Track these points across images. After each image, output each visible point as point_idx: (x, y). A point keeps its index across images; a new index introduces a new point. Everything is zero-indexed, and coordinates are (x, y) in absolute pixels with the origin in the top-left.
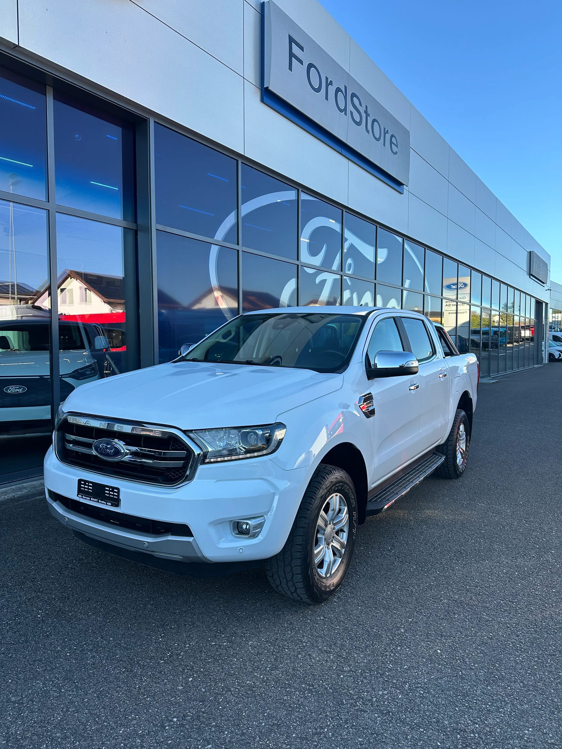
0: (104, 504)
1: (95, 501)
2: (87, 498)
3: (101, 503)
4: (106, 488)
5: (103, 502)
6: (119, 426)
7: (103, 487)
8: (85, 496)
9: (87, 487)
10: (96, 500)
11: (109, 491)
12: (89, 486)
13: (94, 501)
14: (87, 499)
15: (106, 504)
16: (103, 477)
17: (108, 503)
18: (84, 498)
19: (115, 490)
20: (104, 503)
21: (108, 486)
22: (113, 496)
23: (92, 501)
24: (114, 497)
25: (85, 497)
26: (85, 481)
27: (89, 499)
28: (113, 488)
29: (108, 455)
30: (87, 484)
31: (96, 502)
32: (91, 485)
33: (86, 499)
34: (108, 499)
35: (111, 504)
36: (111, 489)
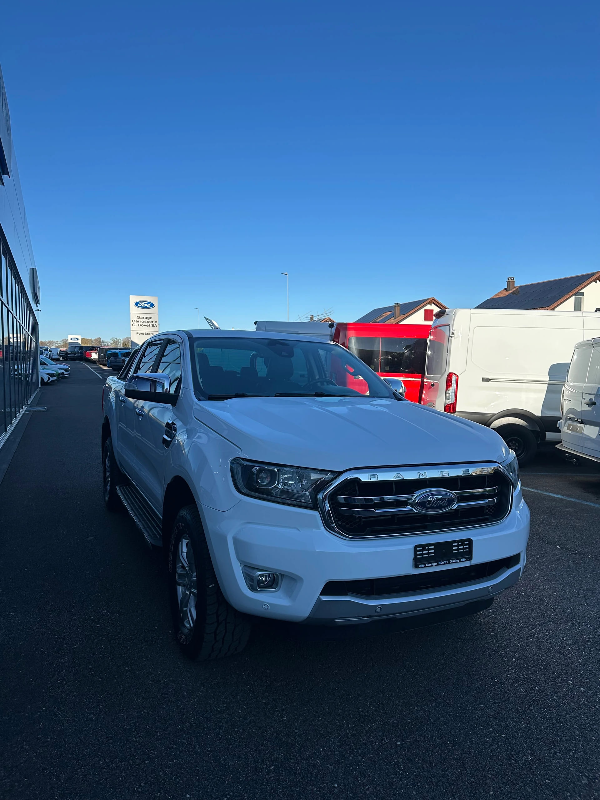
1: (445, 564)
2: (432, 564)
3: (453, 563)
4: (454, 544)
5: (456, 561)
6: (443, 472)
7: (449, 544)
9: (427, 552)
10: (445, 562)
11: (458, 546)
12: (429, 549)
13: (443, 564)
14: (433, 566)
15: (460, 561)
16: (442, 535)
17: (461, 560)
18: (428, 566)
19: (465, 543)
20: (457, 561)
21: (454, 542)
22: (462, 551)
23: (441, 564)
24: (465, 550)
25: (429, 565)
26: (424, 546)
27: (436, 564)
28: (463, 541)
29: (441, 507)
30: (427, 548)
31: (447, 564)
32: (433, 547)
33: (431, 566)
34: (459, 556)
35: (465, 559)
36: (460, 544)
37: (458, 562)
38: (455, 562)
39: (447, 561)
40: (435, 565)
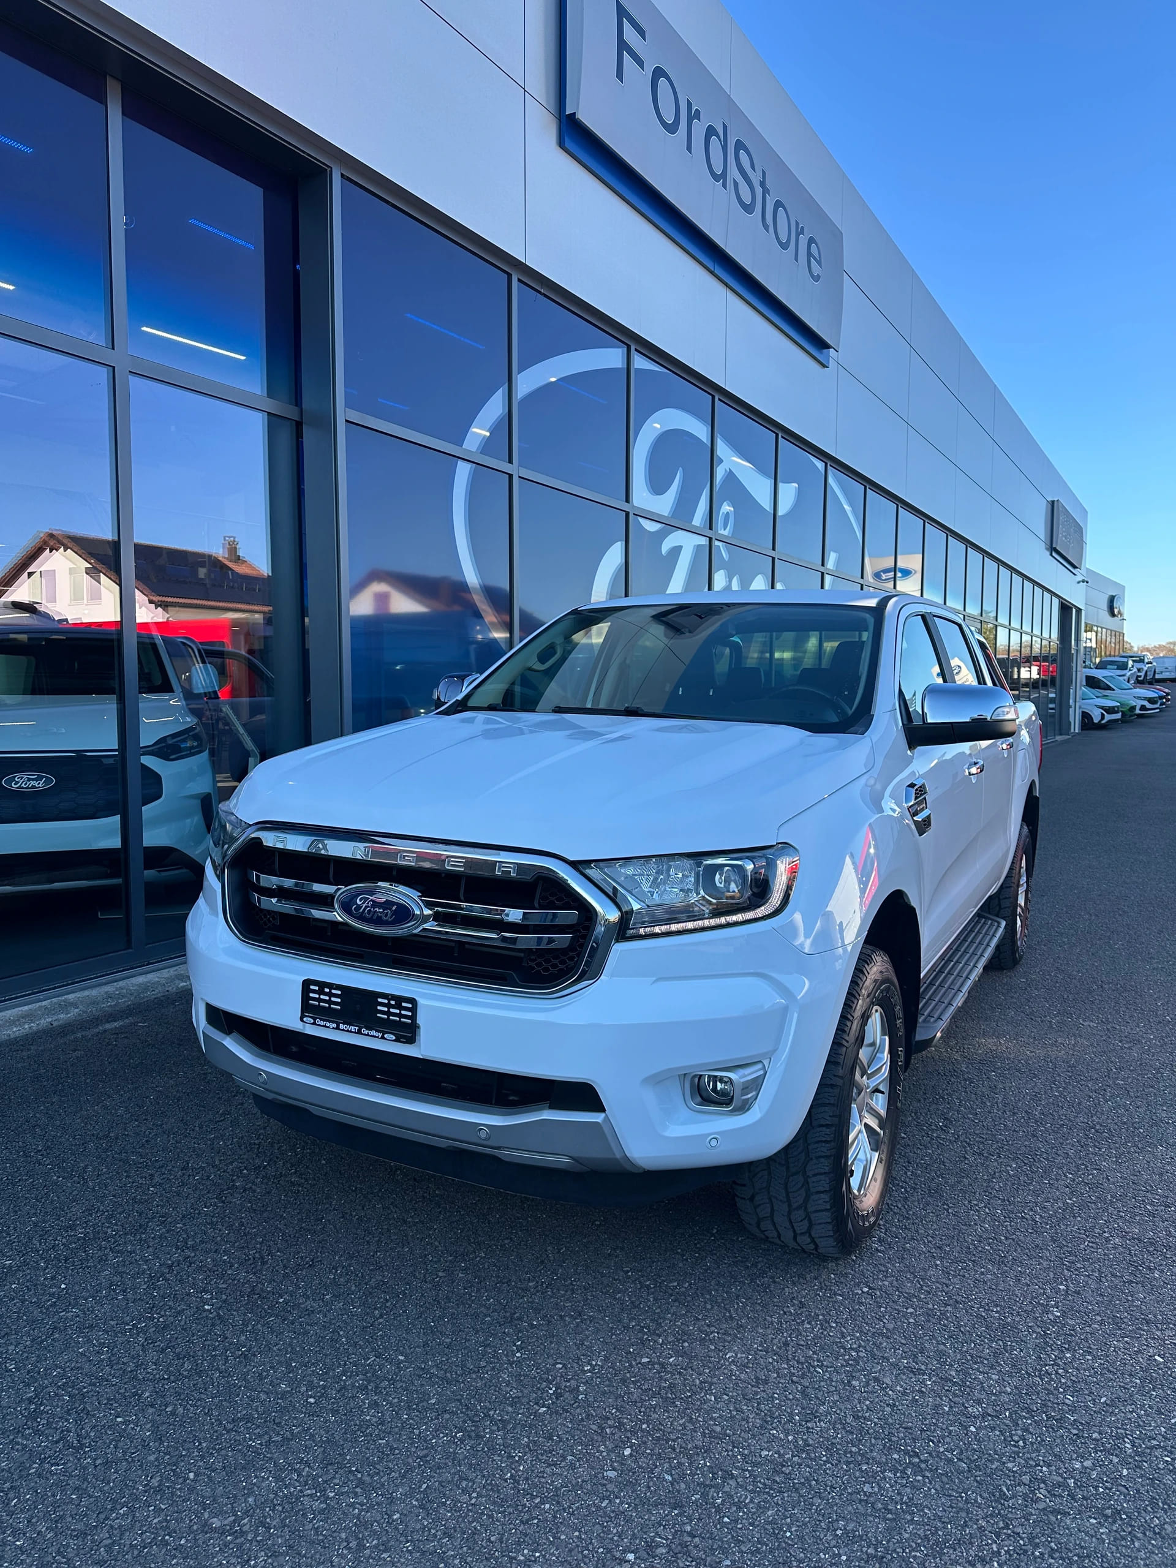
0: (375, 1037)
1: (351, 1032)
2: (327, 1025)
3: (368, 1035)
4: (380, 1000)
5: (373, 1033)
7: (370, 998)
8: (321, 1020)
9: (327, 998)
10: (352, 1028)
11: (389, 1006)
12: (330, 995)
13: (348, 1031)
14: (328, 1027)
15: (383, 1038)
16: (369, 976)
17: (386, 1036)
18: (319, 1025)
19: (404, 1004)
20: (377, 1034)
21: (383, 995)
22: (398, 1019)
23: (343, 1030)
24: (402, 1020)
25: (322, 1023)
26: (322, 985)
27: (335, 1025)
28: (399, 1000)
29: (379, 921)
30: (327, 990)
31: (355, 1033)
32: (339, 992)
33: (325, 1026)
34: (384, 1026)
35: (394, 1038)
36: (393, 1002)
37: (378, 1037)
38: (372, 1036)
39: (357, 1028)
40: (333, 1028)
